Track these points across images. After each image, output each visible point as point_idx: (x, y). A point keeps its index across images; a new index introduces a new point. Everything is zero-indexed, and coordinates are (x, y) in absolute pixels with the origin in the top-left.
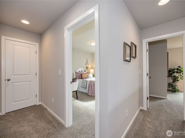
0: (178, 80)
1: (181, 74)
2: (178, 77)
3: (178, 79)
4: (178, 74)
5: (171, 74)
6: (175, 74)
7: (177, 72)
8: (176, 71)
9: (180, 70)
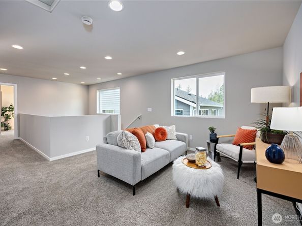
0: (10, 119)
1: (13, 112)
2: (10, 116)
3: (11, 117)
4: (10, 112)
5: (4, 113)
6: (7, 113)
7: (9, 111)
8: (8, 109)
9: (12, 109)
